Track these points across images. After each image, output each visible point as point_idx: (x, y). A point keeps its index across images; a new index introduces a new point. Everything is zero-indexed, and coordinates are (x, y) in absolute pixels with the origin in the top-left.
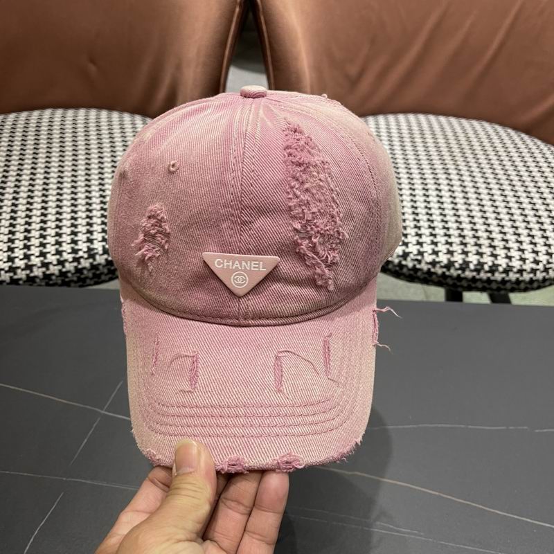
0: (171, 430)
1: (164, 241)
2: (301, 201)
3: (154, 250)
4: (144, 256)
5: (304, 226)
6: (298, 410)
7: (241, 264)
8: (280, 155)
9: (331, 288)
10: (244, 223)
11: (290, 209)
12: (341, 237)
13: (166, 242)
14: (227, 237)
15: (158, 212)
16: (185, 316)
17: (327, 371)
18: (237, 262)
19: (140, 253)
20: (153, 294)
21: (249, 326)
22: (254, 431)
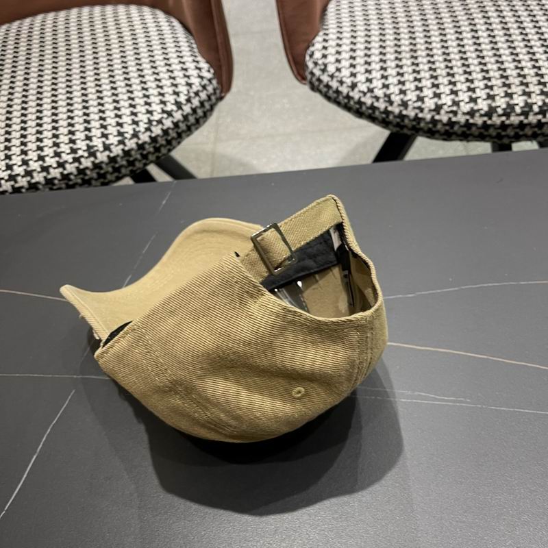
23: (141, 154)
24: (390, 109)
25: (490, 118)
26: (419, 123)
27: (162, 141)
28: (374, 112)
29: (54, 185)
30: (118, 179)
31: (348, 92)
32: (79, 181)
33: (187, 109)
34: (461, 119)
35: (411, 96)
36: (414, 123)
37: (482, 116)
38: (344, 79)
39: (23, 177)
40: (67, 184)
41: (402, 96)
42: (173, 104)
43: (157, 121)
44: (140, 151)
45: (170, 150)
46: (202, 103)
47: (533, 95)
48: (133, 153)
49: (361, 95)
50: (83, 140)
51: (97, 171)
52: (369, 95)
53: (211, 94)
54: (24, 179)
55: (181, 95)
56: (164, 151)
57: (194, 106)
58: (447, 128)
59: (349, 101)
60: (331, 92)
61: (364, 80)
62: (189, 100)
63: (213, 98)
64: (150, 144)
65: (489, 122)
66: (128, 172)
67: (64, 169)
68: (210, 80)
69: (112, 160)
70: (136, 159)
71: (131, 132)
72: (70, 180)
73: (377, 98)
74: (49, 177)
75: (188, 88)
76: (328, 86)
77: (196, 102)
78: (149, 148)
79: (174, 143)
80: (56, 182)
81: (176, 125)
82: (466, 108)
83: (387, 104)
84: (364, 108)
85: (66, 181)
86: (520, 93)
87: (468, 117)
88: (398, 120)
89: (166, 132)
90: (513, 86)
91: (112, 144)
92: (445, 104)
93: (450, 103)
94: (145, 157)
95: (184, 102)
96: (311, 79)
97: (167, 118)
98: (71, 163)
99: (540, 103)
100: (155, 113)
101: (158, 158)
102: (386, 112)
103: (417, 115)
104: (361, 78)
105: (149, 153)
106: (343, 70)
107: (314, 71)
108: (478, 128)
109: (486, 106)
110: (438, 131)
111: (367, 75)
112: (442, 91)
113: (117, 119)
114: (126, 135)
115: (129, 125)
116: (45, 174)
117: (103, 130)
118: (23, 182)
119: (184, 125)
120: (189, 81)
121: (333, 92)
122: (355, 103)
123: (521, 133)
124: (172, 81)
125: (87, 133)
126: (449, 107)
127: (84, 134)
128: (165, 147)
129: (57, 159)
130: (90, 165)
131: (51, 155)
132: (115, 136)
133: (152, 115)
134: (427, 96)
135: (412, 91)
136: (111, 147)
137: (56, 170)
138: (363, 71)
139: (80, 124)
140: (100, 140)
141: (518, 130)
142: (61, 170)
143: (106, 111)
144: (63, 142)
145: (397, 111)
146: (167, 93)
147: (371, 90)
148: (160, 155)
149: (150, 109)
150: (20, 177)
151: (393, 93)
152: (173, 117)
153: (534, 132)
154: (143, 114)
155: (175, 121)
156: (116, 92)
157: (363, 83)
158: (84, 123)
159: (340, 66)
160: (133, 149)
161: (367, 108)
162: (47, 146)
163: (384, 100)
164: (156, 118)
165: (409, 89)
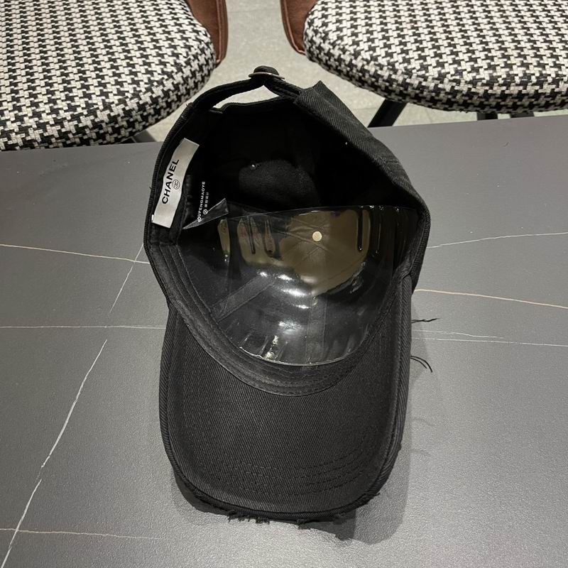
23: (142, 115)
24: (393, 77)
25: (491, 88)
26: (422, 92)
27: (162, 103)
28: (377, 81)
29: (51, 143)
30: (117, 141)
31: (351, 60)
33: (187, 71)
34: (464, 88)
35: (415, 64)
36: (417, 92)
37: (483, 85)
38: (347, 47)
39: (17, 133)
41: (406, 65)
42: (172, 65)
43: (157, 81)
44: (141, 112)
46: (201, 67)
47: (531, 67)
48: (134, 113)
49: (365, 63)
50: (81, 98)
51: (96, 130)
52: (372, 63)
53: (209, 58)
54: (19, 136)
55: (181, 56)
57: (193, 69)
58: (450, 97)
59: (351, 70)
60: (332, 60)
61: (367, 49)
62: (188, 63)
63: (210, 62)
64: (150, 105)
65: (490, 91)
66: (127, 134)
67: (63, 127)
68: (207, 44)
69: (113, 119)
70: (137, 120)
71: (132, 92)
72: (69, 139)
73: (381, 67)
74: (46, 134)
75: (187, 50)
76: (329, 54)
77: (195, 65)
78: (150, 109)
79: (174, 106)
80: (53, 140)
81: (176, 87)
82: (468, 77)
83: (391, 73)
84: (367, 76)
85: (64, 140)
86: (519, 64)
87: (470, 86)
88: (402, 88)
89: (166, 94)
90: (512, 58)
91: (113, 103)
92: (449, 73)
93: (453, 72)
94: (145, 118)
95: (184, 64)
97: (167, 80)
98: (69, 121)
99: (538, 75)
100: (155, 74)
102: (390, 80)
103: (420, 83)
104: (364, 46)
105: (149, 114)
106: (345, 38)
107: (314, 39)
108: (479, 97)
109: (488, 75)
110: (441, 100)
111: (370, 43)
112: (445, 61)
113: (116, 78)
114: (126, 94)
115: (129, 84)
116: (41, 131)
117: (101, 88)
118: (16, 138)
119: (184, 87)
120: (188, 44)
121: (335, 60)
122: (357, 71)
123: (519, 103)
124: (169, 42)
125: (85, 90)
126: (452, 76)
127: (81, 91)
128: (165, 109)
129: (54, 116)
130: (89, 124)
131: (47, 112)
132: (115, 95)
133: (152, 75)
134: (431, 65)
135: (416, 60)
136: (112, 106)
137: (54, 128)
138: (366, 40)
139: (76, 81)
140: (100, 98)
141: (517, 100)
142: (59, 127)
143: (103, 70)
144: (60, 99)
145: (400, 79)
146: (166, 54)
147: (374, 59)
148: (159, 117)
149: (150, 69)
150: (14, 134)
151: (397, 61)
152: (174, 79)
153: (531, 103)
154: (143, 74)
155: (175, 83)
156: (111, 51)
157: (366, 51)
158: (80, 80)
159: (341, 34)
160: (134, 109)
161: (370, 76)
162: (42, 102)
163: (388, 68)
164: (157, 79)
165: (413, 58)
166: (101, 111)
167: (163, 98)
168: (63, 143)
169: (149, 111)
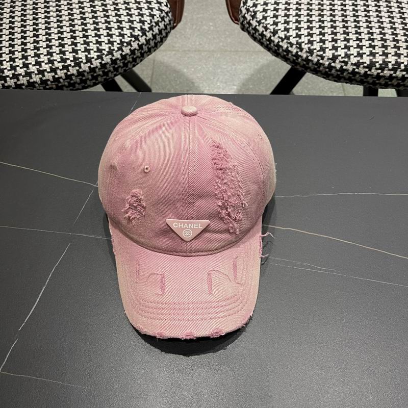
0: (152, 316)
1: (142, 211)
2: (222, 190)
3: (136, 214)
4: (129, 217)
5: (223, 204)
6: (221, 304)
7: (188, 225)
8: (209, 163)
9: (238, 233)
10: (190, 203)
11: (216, 195)
12: (243, 206)
13: (143, 211)
14: (180, 211)
15: (138, 195)
16: (155, 250)
17: (235, 279)
18: (186, 224)
19: (127, 215)
20: (135, 237)
21: (192, 256)
22: (198, 317)
23: (114, 67)
24: (300, 53)
25: (370, 70)
26: (319, 67)
27: (129, 59)
28: (288, 55)
29: (48, 85)
30: (95, 84)
31: (271, 37)
32: (66, 84)
33: (149, 35)
34: (350, 68)
35: (317, 46)
36: (316, 67)
37: (364, 67)
38: (268, 26)
39: (23, 77)
40: (57, 85)
41: (310, 45)
42: (139, 30)
43: (126, 43)
44: (113, 65)
45: (134, 66)
46: (160, 31)
47: (402, 56)
48: (108, 66)
49: (280, 40)
50: (70, 53)
51: (80, 77)
52: (285, 41)
53: (167, 24)
54: (25, 78)
55: (146, 23)
56: (130, 66)
57: (154, 33)
58: (339, 73)
59: (270, 44)
60: (257, 34)
61: (283, 29)
62: (151, 28)
63: (168, 27)
64: (120, 60)
65: (369, 73)
66: (103, 80)
67: (56, 74)
68: (167, 13)
69: (92, 70)
70: (110, 71)
71: (107, 50)
72: (60, 82)
73: (292, 45)
74: (44, 78)
75: (151, 18)
76: (255, 29)
77: (156, 30)
78: (120, 63)
79: (138, 60)
80: (49, 83)
81: (141, 47)
82: (354, 60)
83: (298, 50)
84: (281, 50)
85: (56, 83)
86: (393, 54)
87: (355, 67)
88: (305, 63)
89: (133, 52)
90: (389, 48)
91: (93, 58)
92: (340, 55)
93: (343, 55)
94: (116, 69)
95: (148, 30)
96: (244, 21)
97: (134, 41)
98: (61, 70)
99: (406, 63)
100: (126, 36)
101: (125, 71)
102: (297, 55)
103: (318, 60)
104: (281, 27)
105: (120, 67)
106: (268, 18)
107: (246, 15)
108: (360, 76)
109: (369, 60)
110: (332, 75)
111: (286, 25)
112: (339, 45)
113: (97, 38)
114: (103, 52)
115: (106, 44)
116: (41, 76)
117: (86, 46)
118: (23, 80)
119: (146, 47)
120: (152, 13)
121: (259, 34)
122: (274, 45)
123: (390, 83)
124: (139, 11)
125: (73, 46)
126: (342, 58)
127: (71, 47)
128: (131, 63)
129: (50, 65)
130: (75, 72)
131: (46, 62)
132: (95, 52)
133: (124, 38)
134: (328, 48)
135: (318, 42)
136: (92, 60)
137: (50, 74)
138: (283, 22)
139: (68, 39)
140: (84, 54)
141: (388, 81)
142: (53, 74)
143: (88, 31)
144: (55, 52)
145: (304, 56)
146: (135, 21)
147: (287, 38)
148: (127, 69)
149: (122, 32)
150: (21, 77)
151: (304, 42)
152: (139, 41)
153: (399, 83)
154: (117, 36)
155: (140, 44)
156: (96, 15)
157: (282, 31)
158: (71, 38)
159: (266, 15)
160: (108, 63)
161: (283, 50)
162: (42, 54)
163: (296, 47)
164: (126, 41)
165: (315, 41)
166: (84, 64)
167: (130, 56)
168: (56, 85)
169: (119, 65)
